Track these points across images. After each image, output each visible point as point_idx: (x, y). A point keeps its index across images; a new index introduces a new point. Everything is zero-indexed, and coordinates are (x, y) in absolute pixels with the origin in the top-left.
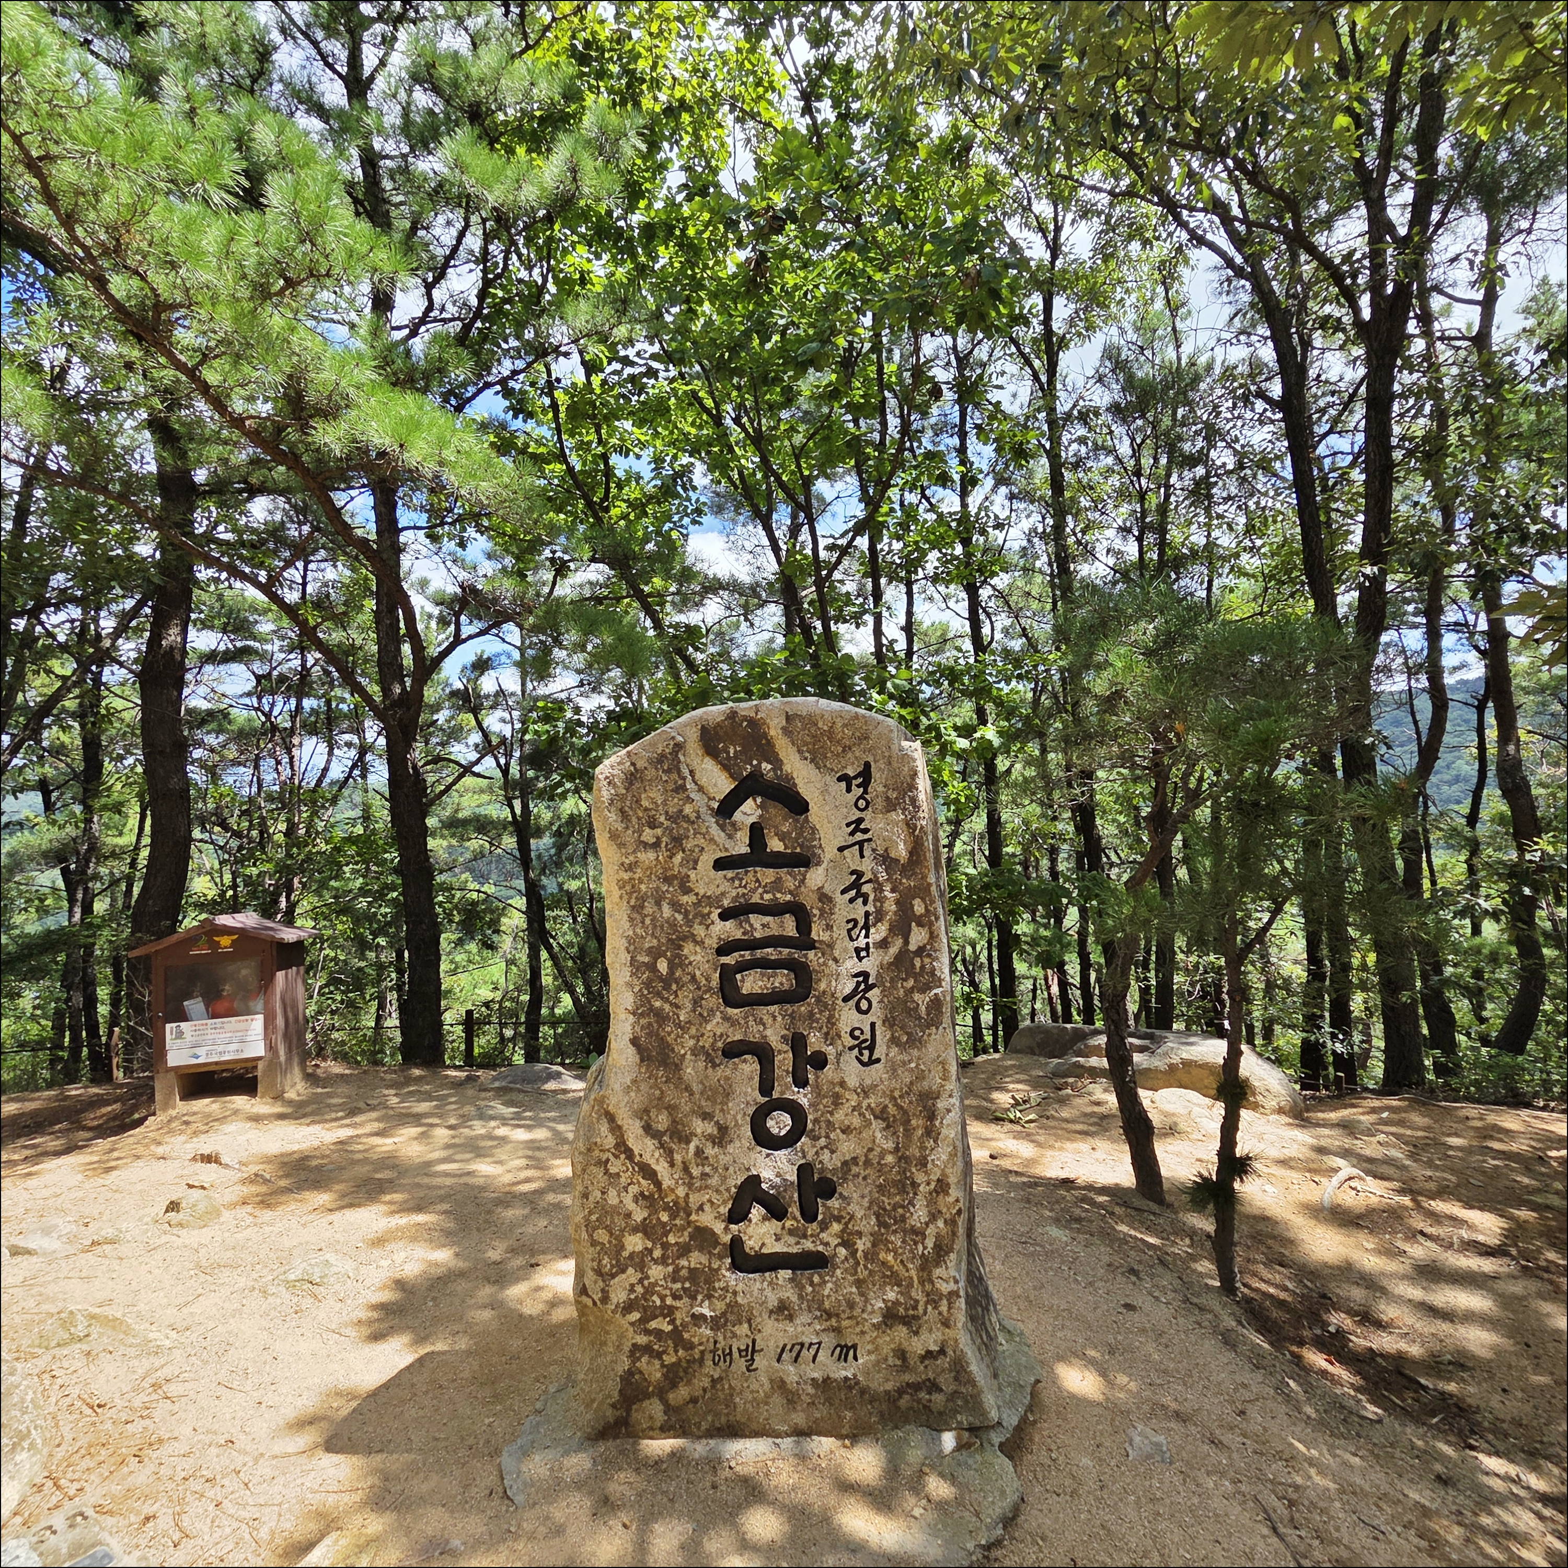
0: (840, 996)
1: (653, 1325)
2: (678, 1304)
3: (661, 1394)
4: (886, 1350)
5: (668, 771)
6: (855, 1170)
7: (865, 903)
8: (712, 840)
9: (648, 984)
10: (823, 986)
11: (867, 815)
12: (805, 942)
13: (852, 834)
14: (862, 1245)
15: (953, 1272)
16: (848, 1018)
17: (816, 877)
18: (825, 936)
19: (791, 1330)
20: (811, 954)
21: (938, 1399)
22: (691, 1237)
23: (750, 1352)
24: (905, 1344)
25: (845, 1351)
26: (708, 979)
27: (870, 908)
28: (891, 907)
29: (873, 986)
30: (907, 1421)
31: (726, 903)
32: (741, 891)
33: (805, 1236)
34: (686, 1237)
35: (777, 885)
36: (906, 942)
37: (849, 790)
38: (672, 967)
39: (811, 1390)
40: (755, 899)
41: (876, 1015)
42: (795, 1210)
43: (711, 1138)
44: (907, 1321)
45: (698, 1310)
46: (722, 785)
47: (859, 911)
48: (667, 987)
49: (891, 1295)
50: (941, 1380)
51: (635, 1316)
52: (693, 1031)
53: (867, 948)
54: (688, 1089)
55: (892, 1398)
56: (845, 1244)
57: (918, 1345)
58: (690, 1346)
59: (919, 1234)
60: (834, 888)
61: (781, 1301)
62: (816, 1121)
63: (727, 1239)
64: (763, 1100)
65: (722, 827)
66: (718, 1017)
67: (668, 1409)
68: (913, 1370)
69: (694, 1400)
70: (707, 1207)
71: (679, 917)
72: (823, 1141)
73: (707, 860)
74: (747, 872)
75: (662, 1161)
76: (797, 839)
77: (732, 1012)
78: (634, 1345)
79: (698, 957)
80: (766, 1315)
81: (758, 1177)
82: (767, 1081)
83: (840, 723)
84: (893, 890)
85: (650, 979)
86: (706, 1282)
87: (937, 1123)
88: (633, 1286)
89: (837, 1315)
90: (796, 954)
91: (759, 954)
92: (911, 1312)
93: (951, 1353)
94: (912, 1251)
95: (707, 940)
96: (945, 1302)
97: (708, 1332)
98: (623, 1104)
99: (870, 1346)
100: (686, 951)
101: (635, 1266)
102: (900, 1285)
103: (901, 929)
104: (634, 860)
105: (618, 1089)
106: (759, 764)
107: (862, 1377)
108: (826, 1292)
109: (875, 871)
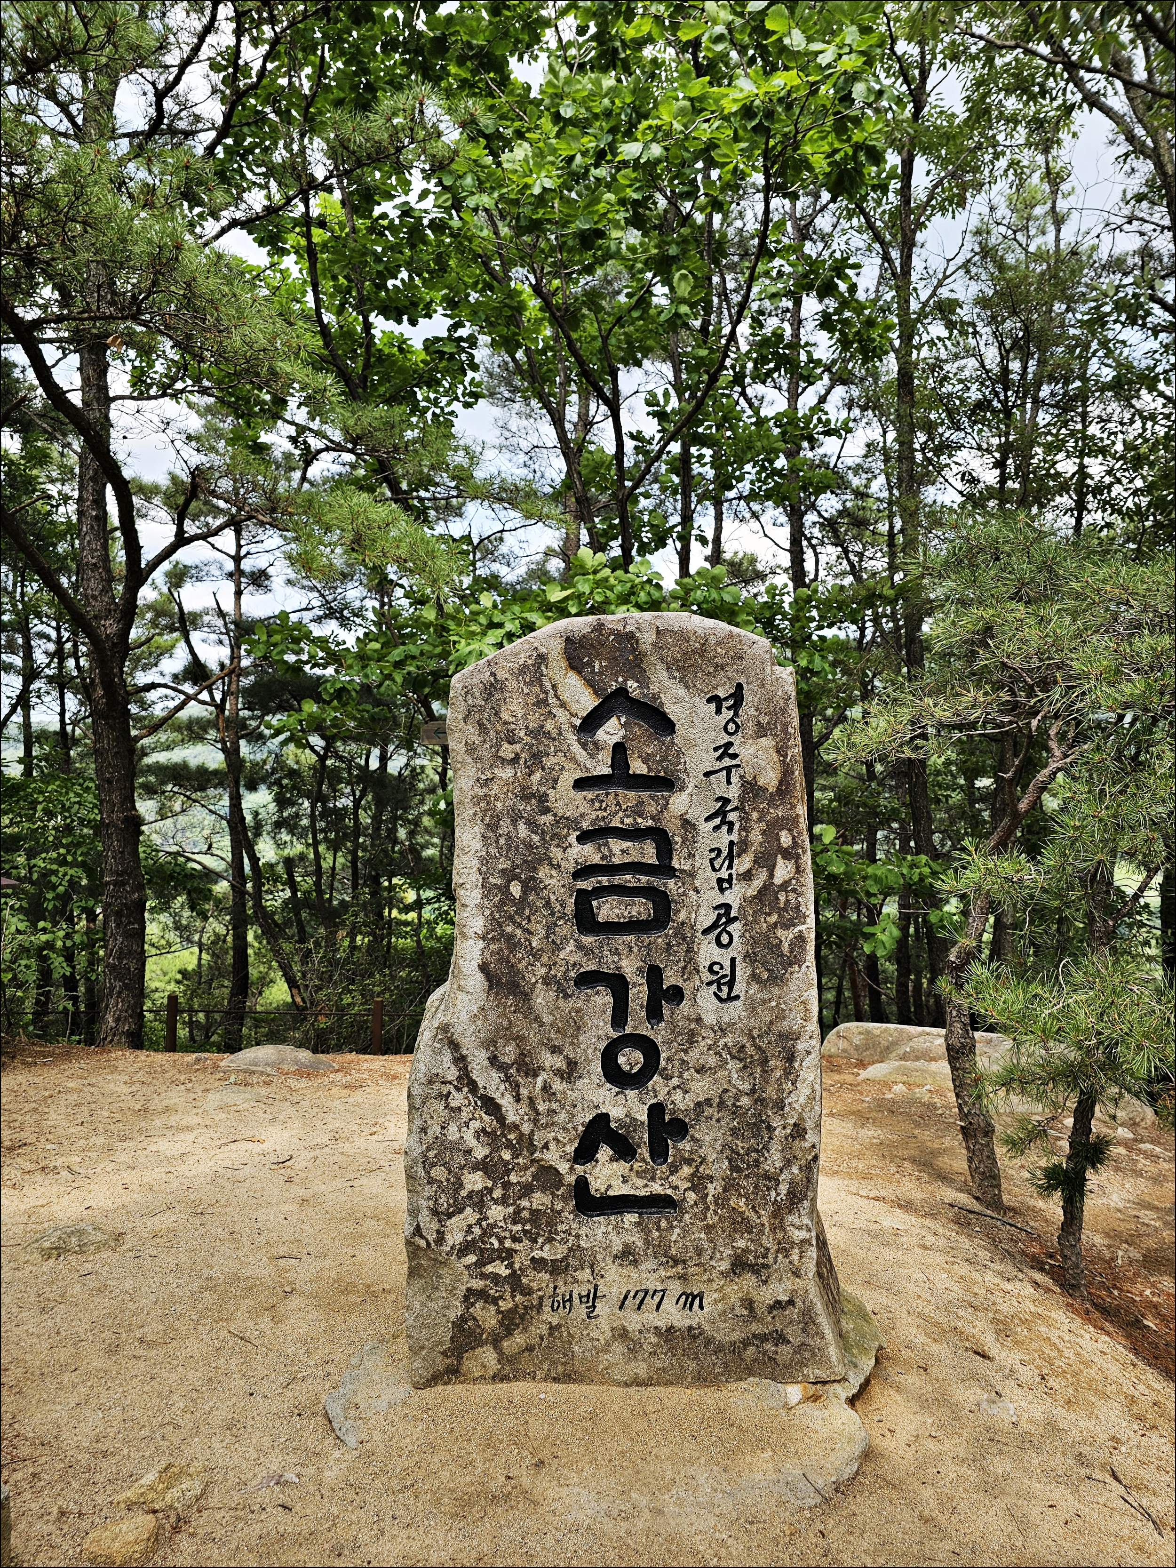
0: (700, 928)
1: (489, 1269)
2: (517, 1246)
3: (496, 1342)
4: (734, 1299)
5: (531, 684)
6: (708, 1111)
7: (730, 831)
8: (573, 759)
9: (500, 907)
10: (682, 916)
11: (737, 740)
12: (665, 869)
13: (719, 758)
14: (712, 1189)
15: (806, 1221)
16: (708, 952)
17: (679, 803)
18: (686, 865)
19: (635, 1276)
20: (671, 883)
21: (785, 1351)
22: (534, 1177)
23: (592, 1298)
24: (754, 1295)
25: (691, 1300)
26: (563, 905)
27: (735, 837)
28: (756, 836)
29: (736, 919)
30: (751, 1373)
31: (585, 825)
32: (601, 814)
33: (653, 1179)
34: (528, 1177)
35: (638, 810)
36: (771, 875)
37: (718, 711)
38: (526, 889)
39: (654, 1340)
40: (615, 823)
41: (737, 949)
42: (644, 1152)
43: (559, 1073)
44: (756, 1269)
45: (537, 1254)
46: (587, 702)
47: (723, 839)
48: (520, 912)
49: (741, 1243)
50: (789, 1330)
51: (472, 1259)
52: (545, 959)
53: (730, 880)
54: (537, 1019)
55: (737, 1348)
56: (693, 1188)
57: (767, 1295)
58: (527, 1292)
59: (772, 1179)
60: (698, 814)
61: (626, 1245)
62: (669, 1059)
63: (571, 1179)
64: (616, 1035)
65: (584, 746)
66: (571, 946)
67: (502, 1357)
68: (761, 1320)
69: (530, 1349)
70: (552, 1146)
71: (536, 838)
72: (675, 1081)
73: (567, 779)
74: (607, 794)
75: (507, 1095)
76: (661, 761)
77: (588, 940)
78: (469, 1290)
79: (553, 881)
80: (609, 1260)
81: (606, 1116)
82: (619, 1016)
83: (712, 641)
84: (760, 820)
85: (502, 903)
86: (548, 1224)
87: (796, 1065)
88: (470, 1226)
89: (684, 1262)
90: (655, 882)
91: (617, 880)
92: (761, 1261)
93: (799, 1304)
94: (764, 1197)
95: (563, 864)
96: (796, 1251)
97: (547, 1276)
98: (469, 1033)
99: (716, 1295)
100: (541, 875)
101: (473, 1206)
102: (750, 1233)
103: (765, 860)
104: (490, 776)
105: (464, 1017)
106: (625, 681)
107: (706, 1327)
108: (674, 1238)
109: (742, 799)
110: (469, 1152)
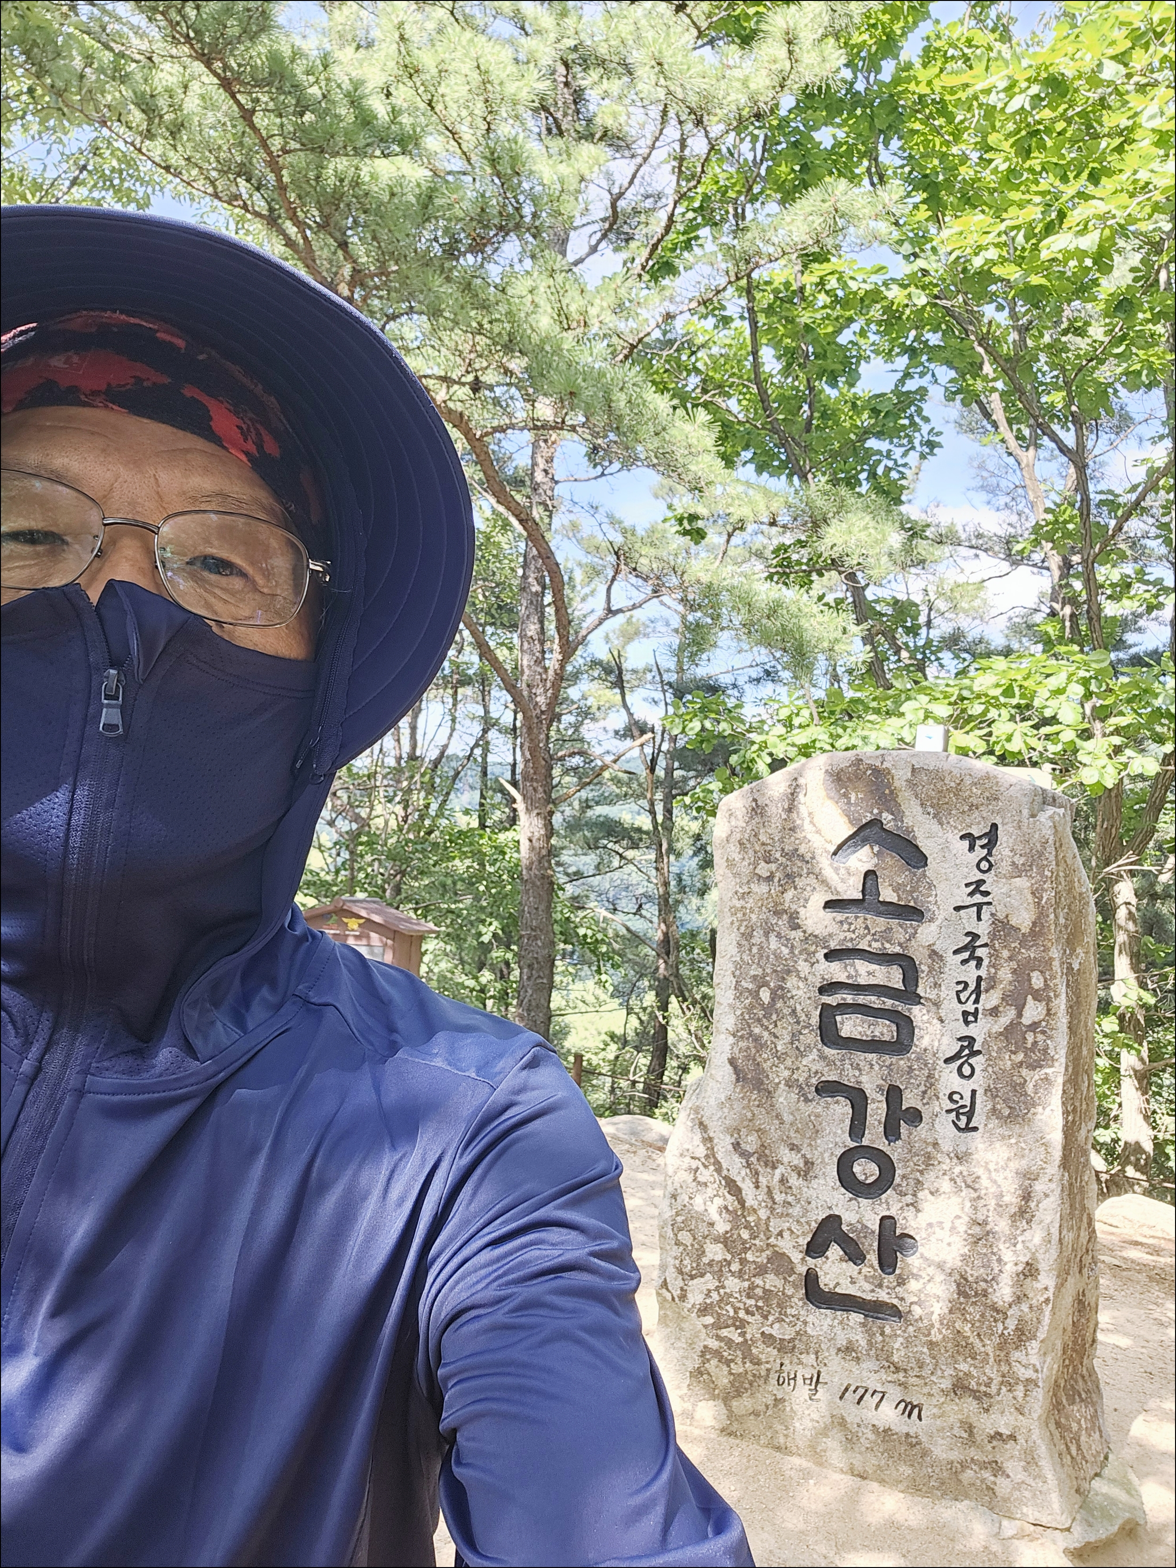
0: (942, 1056)
1: (724, 1333)
2: (749, 1318)
4: (953, 1419)
5: (790, 808)
7: (979, 966)
8: (824, 882)
9: (750, 1009)
10: (925, 1042)
11: (989, 878)
12: (910, 995)
13: (971, 894)
14: (938, 1309)
15: (1034, 1361)
16: (948, 1080)
17: (927, 933)
18: (932, 995)
19: (856, 1372)
20: (915, 1009)
21: (1004, 1484)
22: (769, 1260)
23: (814, 1382)
24: (973, 1420)
25: (910, 1409)
26: (808, 1016)
27: (983, 972)
28: (1005, 974)
29: (979, 1052)
30: (967, 1496)
31: (833, 945)
32: (850, 935)
33: (880, 1286)
34: (763, 1259)
35: (886, 935)
36: (1020, 1015)
37: (972, 848)
38: (774, 996)
39: (872, 1437)
40: (863, 945)
41: (978, 1082)
42: (872, 1258)
43: (795, 1169)
44: (976, 1395)
45: (767, 1330)
46: (842, 830)
47: (970, 973)
48: (767, 1016)
49: (963, 1367)
50: (1009, 1465)
52: (788, 1062)
53: (976, 1014)
54: (778, 1117)
55: (953, 1469)
56: (920, 1303)
57: (987, 1424)
58: (756, 1362)
59: (1000, 1312)
60: (946, 946)
61: (850, 1342)
62: (904, 1177)
63: (803, 1270)
64: (854, 1144)
65: (838, 870)
66: (814, 1055)
67: (731, 1415)
68: (980, 1447)
69: (756, 1414)
70: (786, 1234)
71: (785, 951)
72: (909, 1199)
73: (819, 898)
74: (857, 918)
75: (747, 1179)
76: (912, 892)
77: (828, 1051)
78: (705, 1347)
79: (800, 993)
80: (833, 1351)
81: (839, 1217)
82: (857, 1127)
83: (968, 781)
84: (1010, 959)
85: (752, 1007)
86: (779, 1306)
87: (1033, 1205)
88: (709, 1291)
89: (905, 1371)
90: (900, 1007)
91: (861, 999)
92: (983, 1388)
93: (1021, 1440)
94: (990, 1327)
95: (810, 978)
96: (1021, 1388)
97: (775, 1352)
98: (715, 1118)
99: (935, 1410)
100: (789, 985)
101: (713, 1273)
102: (974, 1358)
103: (1014, 999)
104: (747, 890)
105: (712, 1102)
106: (881, 813)
107: (924, 1439)
108: (897, 1345)
109: (993, 936)
110: (712, 1224)
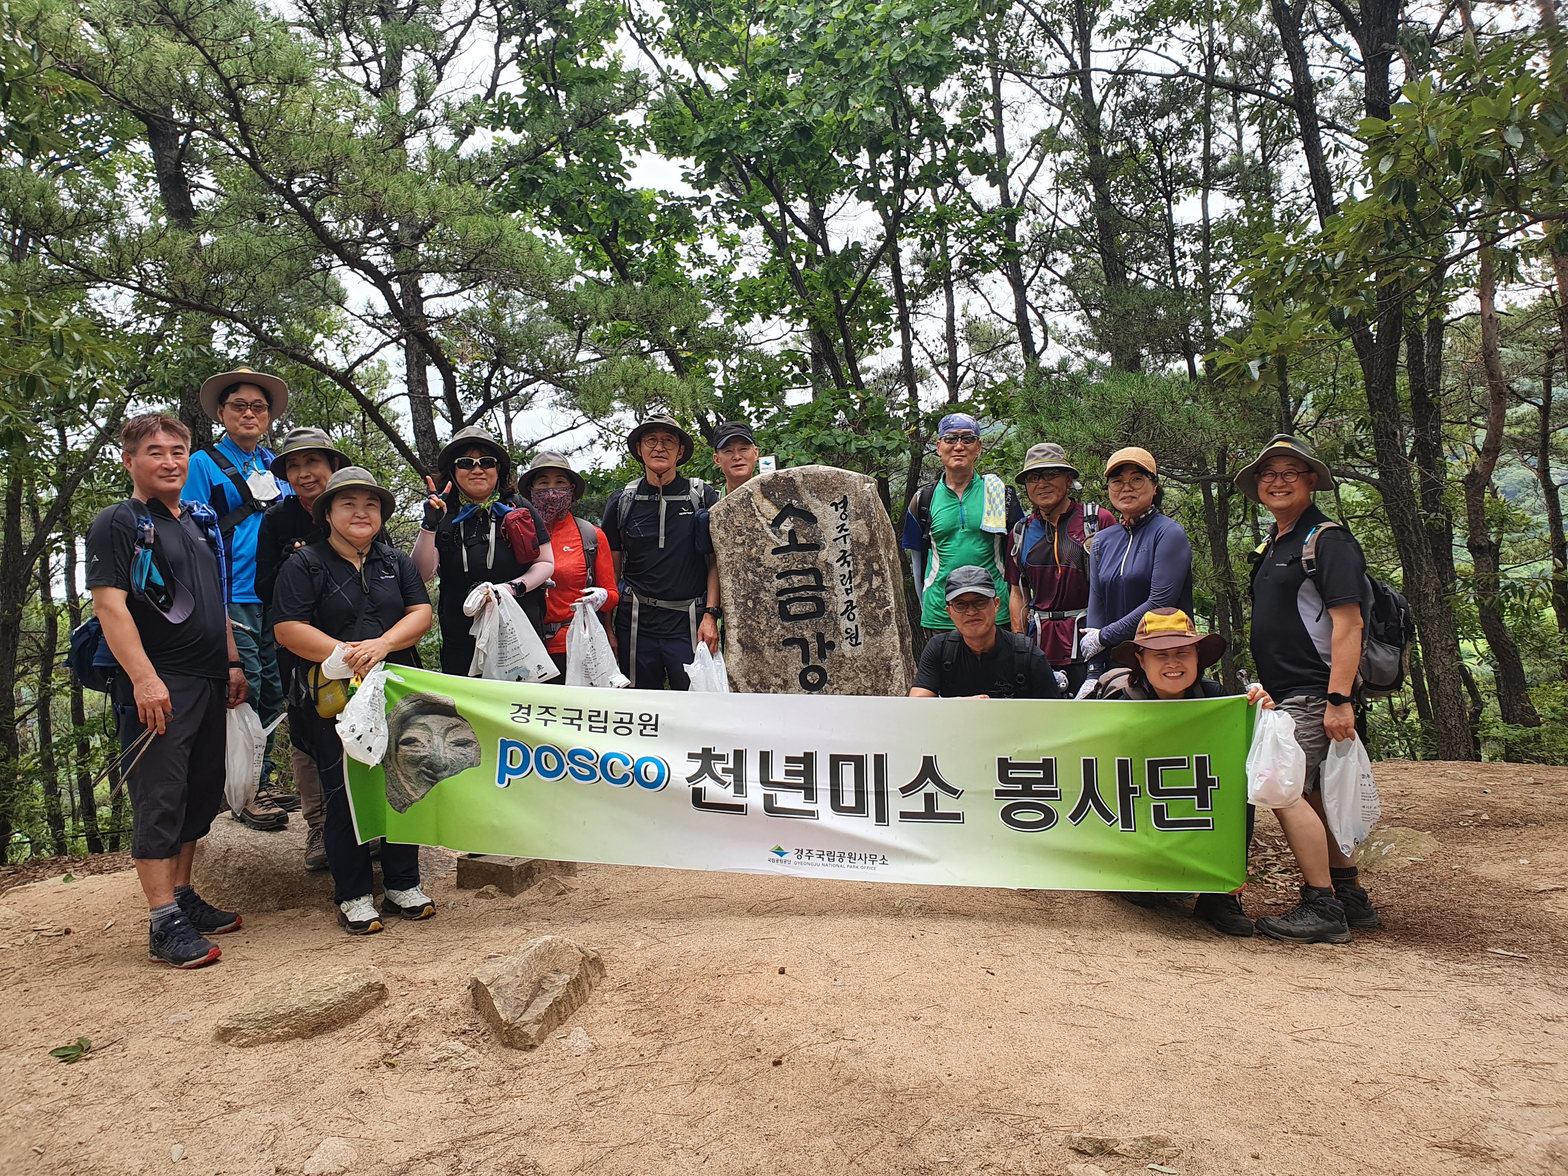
0: (839, 613)
5: (746, 507)
7: (849, 566)
8: (770, 540)
9: (744, 612)
10: (830, 608)
11: (847, 522)
12: (820, 587)
13: (840, 532)
16: (844, 623)
17: (823, 555)
18: (830, 584)
20: (823, 593)
26: (773, 609)
27: (851, 568)
28: (861, 567)
29: (856, 607)
31: (780, 570)
32: (787, 564)
35: (804, 560)
36: (871, 585)
37: (837, 510)
38: (755, 603)
40: (794, 568)
41: (858, 619)
43: (780, 686)
46: (774, 512)
47: (846, 570)
48: (753, 614)
52: (767, 634)
53: (851, 589)
54: (767, 662)
60: (832, 559)
62: (831, 676)
64: (805, 667)
65: (775, 533)
66: (779, 628)
71: (757, 579)
72: (835, 686)
73: (769, 549)
74: (789, 555)
76: (812, 536)
77: (786, 624)
79: (767, 598)
82: (805, 658)
83: (829, 477)
84: (862, 559)
85: (745, 610)
87: (892, 672)
90: (816, 593)
91: (798, 595)
95: (771, 589)
98: (736, 671)
100: (761, 596)
103: (868, 578)
104: (733, 552)
105: (733, 664)
106: (791, 500)
109: (853, 550)
